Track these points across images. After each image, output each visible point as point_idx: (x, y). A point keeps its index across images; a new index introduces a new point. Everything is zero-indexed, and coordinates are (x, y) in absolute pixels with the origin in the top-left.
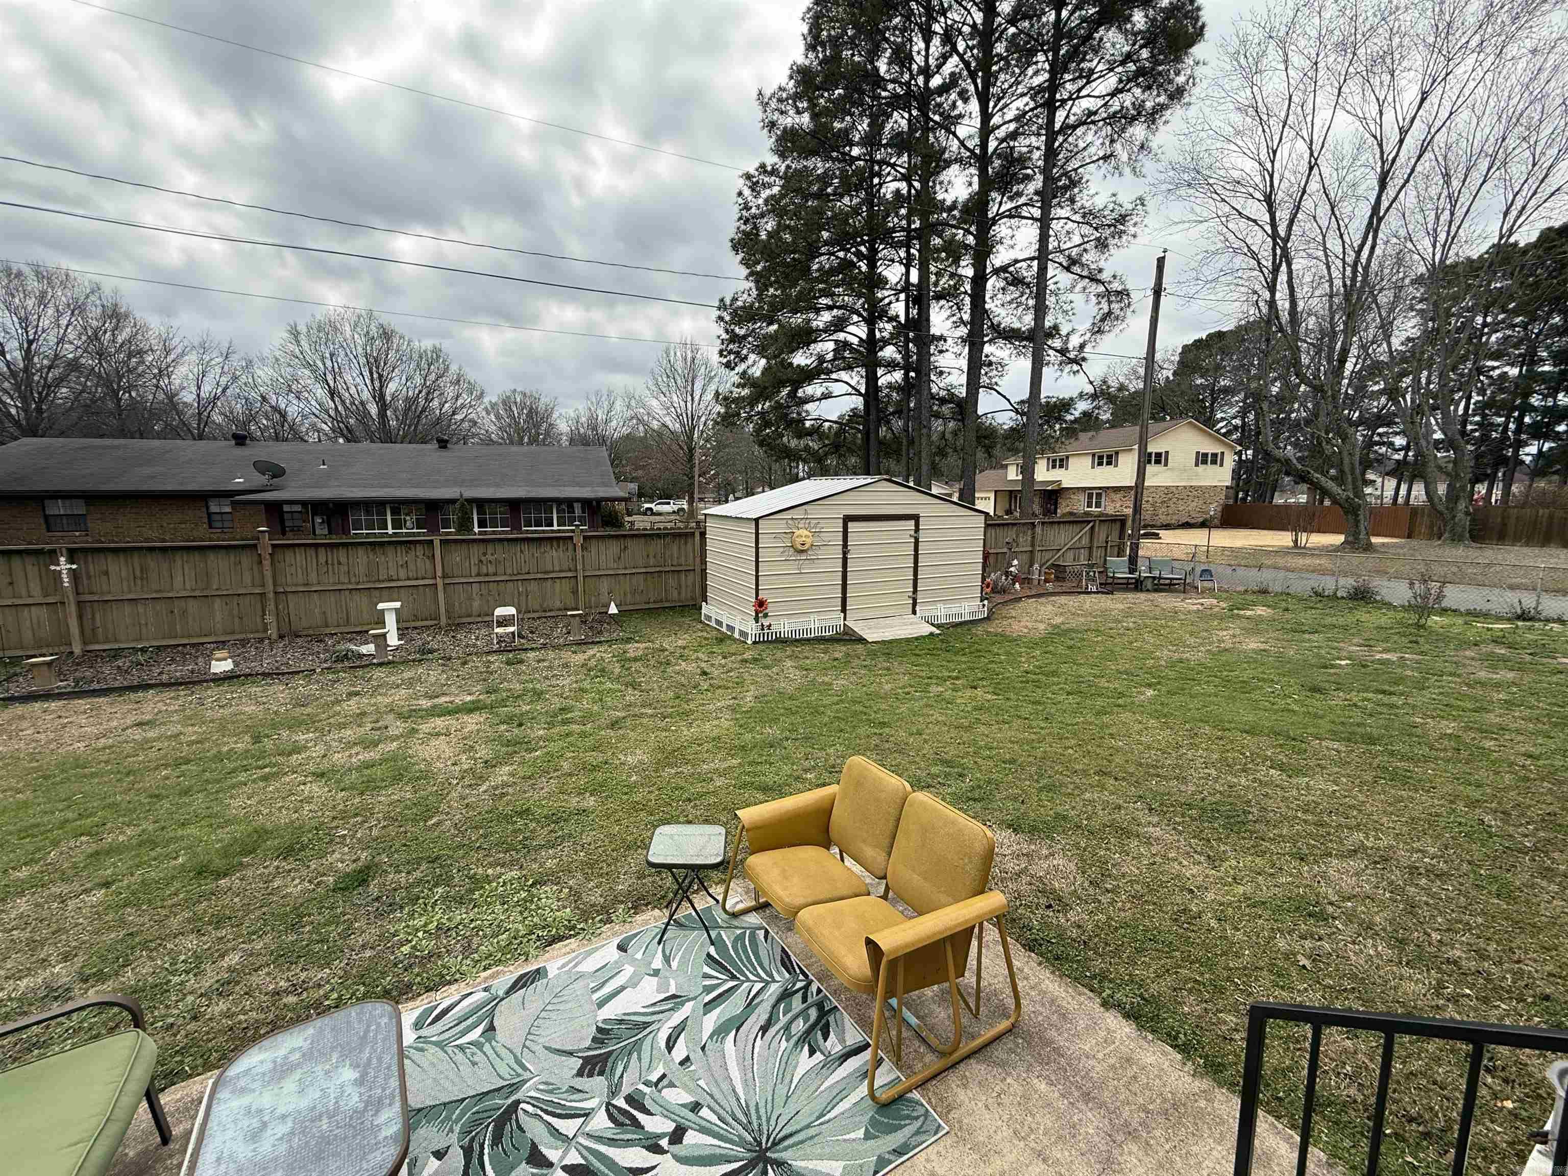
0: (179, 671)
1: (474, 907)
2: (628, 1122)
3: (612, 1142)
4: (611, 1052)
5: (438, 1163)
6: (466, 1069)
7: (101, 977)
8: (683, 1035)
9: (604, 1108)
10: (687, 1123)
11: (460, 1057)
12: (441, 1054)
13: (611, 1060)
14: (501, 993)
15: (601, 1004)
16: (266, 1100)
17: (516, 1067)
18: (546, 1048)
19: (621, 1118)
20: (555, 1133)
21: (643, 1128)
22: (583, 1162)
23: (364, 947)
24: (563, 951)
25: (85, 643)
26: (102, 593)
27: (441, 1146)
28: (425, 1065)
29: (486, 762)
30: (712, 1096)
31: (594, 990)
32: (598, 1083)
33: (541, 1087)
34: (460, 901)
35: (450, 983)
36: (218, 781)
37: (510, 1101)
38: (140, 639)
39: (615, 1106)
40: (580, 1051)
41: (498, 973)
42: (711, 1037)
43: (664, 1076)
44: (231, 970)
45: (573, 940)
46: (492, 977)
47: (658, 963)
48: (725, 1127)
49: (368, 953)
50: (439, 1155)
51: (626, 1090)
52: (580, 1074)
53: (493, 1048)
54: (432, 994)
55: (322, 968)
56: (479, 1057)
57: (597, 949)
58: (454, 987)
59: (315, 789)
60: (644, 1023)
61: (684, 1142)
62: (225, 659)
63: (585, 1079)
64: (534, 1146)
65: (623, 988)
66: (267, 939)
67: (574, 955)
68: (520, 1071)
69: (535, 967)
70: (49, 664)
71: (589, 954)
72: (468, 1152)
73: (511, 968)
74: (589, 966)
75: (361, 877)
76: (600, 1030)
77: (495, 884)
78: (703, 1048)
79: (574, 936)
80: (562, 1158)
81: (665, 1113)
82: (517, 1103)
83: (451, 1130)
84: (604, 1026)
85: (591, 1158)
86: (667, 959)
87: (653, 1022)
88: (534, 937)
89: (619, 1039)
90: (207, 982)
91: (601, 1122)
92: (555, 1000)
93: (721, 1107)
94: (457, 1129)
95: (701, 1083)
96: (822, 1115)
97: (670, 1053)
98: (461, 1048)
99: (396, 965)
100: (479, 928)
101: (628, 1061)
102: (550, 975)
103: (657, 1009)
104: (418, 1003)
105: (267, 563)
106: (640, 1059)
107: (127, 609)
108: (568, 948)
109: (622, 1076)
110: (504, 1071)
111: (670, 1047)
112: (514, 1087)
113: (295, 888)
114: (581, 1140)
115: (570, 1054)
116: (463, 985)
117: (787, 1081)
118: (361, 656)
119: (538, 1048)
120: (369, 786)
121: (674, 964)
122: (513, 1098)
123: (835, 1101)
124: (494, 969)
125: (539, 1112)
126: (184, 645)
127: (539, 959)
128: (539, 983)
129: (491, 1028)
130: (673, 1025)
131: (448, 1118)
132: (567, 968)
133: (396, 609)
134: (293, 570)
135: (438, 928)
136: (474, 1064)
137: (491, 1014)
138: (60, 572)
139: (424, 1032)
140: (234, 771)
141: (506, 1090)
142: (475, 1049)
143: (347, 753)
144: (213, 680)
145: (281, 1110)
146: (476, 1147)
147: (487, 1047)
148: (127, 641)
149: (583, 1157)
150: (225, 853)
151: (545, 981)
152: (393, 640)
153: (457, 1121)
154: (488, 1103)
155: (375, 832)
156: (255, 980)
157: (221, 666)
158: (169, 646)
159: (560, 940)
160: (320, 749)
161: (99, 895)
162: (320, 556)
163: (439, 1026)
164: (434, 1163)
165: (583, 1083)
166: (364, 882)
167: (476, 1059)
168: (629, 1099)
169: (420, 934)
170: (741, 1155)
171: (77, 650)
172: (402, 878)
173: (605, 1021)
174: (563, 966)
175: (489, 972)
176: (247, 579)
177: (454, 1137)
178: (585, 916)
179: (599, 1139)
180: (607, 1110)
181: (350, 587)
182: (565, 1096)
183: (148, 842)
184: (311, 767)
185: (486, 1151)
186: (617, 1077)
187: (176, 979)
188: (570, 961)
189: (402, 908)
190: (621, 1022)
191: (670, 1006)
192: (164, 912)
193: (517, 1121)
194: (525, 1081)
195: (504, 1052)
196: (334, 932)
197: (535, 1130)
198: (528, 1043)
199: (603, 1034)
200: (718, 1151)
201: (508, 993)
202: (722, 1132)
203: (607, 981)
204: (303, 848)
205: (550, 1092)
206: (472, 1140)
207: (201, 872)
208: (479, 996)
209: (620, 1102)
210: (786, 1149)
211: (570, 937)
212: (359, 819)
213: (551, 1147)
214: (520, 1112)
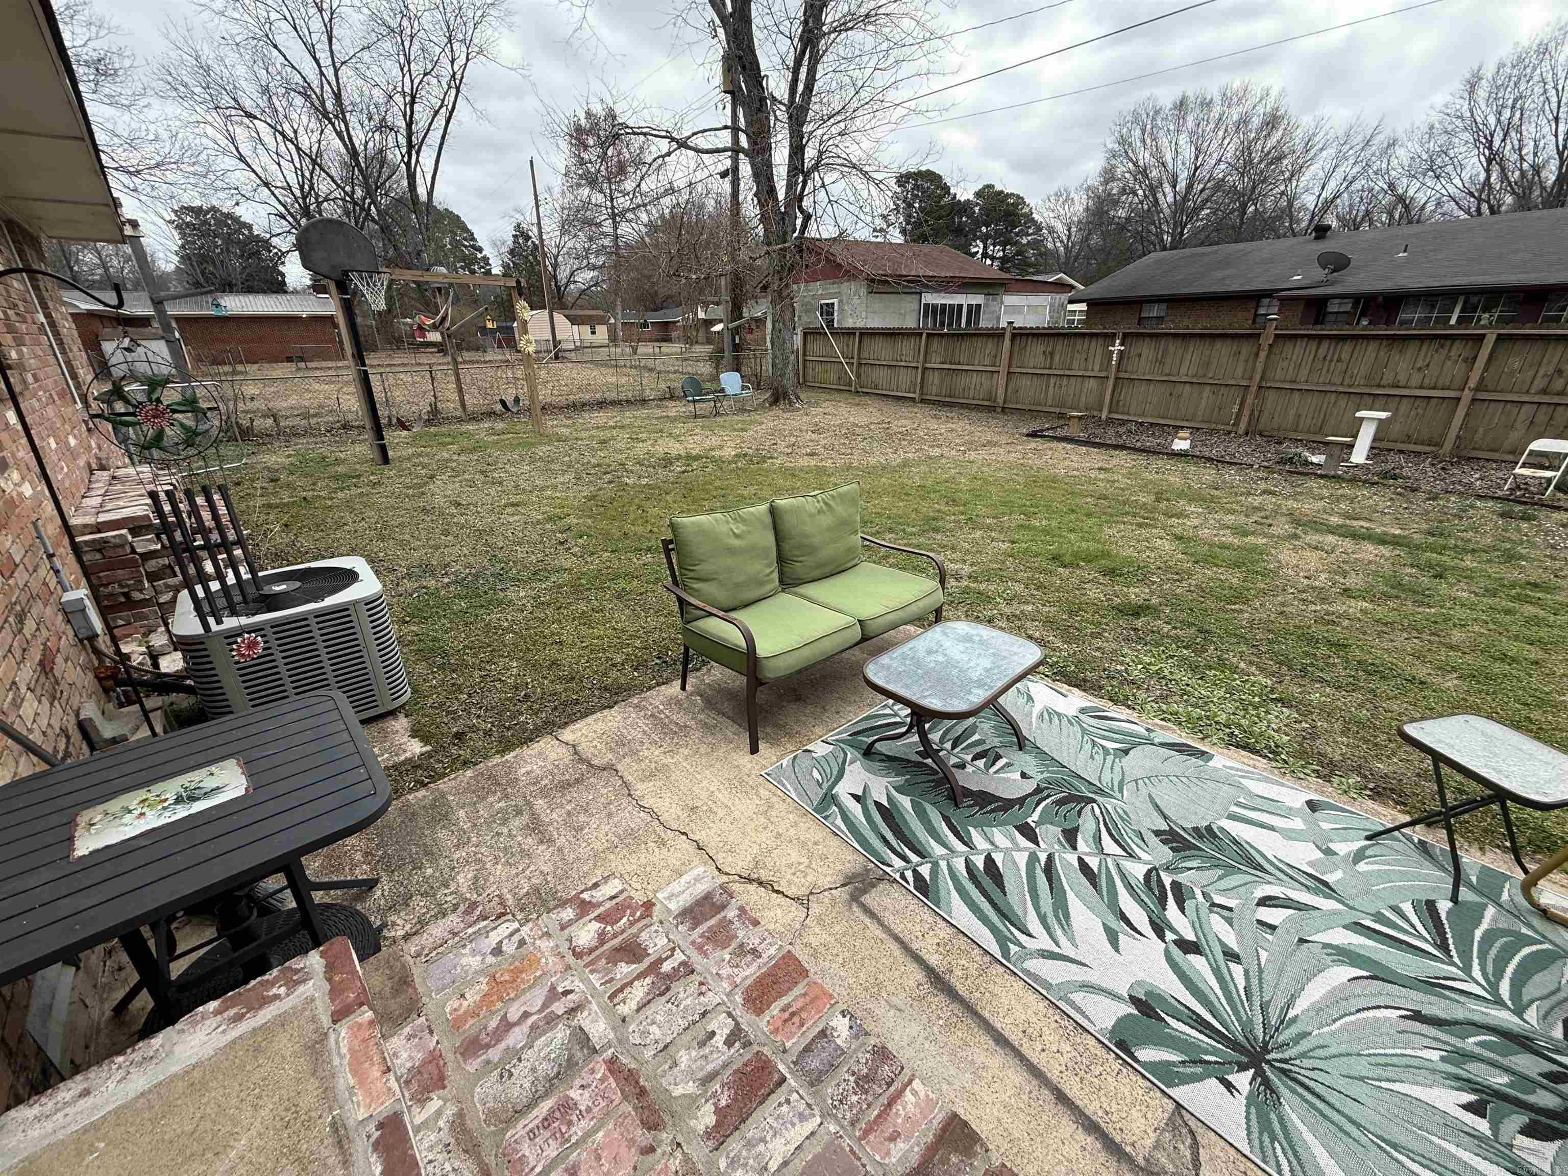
0: (1149, 442)
1: (1201, 678)
2: (1157, 893)
3: (1130, 887)
4: (1200, 849)
5: (1019, 777)
6: (1083, 756)
7: (976, 580)
8: (1291, 911)
9: (1149, 867)
10: (1208, 952)
11: (1089, 745)
12: (1079, 735)
13: (1193, 852)
14: (1156, 741)
15: (1233, 817)
16: (947, 644)
17: (1116, 784)
18: (1150, 796)
19: (1154, 884)
20: (1098, 839)
21: (1165, 909)
22: (1096, 871)
23: (1098, 649)
24: (1246, 760)
25: (1110, 412)
26: (1132, 373)
27: (1030, 773)
28: (1065, 732)
29: (1345, 590)
30: (1261, 971)
31: (1238, 804)
32: (1165, 854)
33: (1120, 811)
34: (1194, 668)
35: (1129, 707)
36: (1112, 516)
37: (1090, 795)
38: (1143, 415)
39: (1158, 876)
40: (1176, 824)
41: (1169, 729)
42: (1326, 946)
43: (1230, 909)
44: (1022, 612)
45: (1265, 761)
46: (1162, 727)
47: (1343, 848)
48: (1244, 998)
49: (1098, 654)
50: (1024, 775)
51: (1182, 878)
52: (1157, 833)
53: (1114, 762)
54: (1111, 704)
55: (1065, 642)
56: (1099, 758)
57: (1283, 785)
58: (1130, 712)
59: (1166, 546)
60: (1260, 865)
61: (1188, 956)
62: (1185, 439)
63: (1157, 840)
64: (1076, 830)
65: (1272, 828)
66: (1052, 609)
67: (1251, 769)
68: (1116, 788)
69: (1203, 749)
70: (1080, 418)
71: (1267, 780)
72: (1038, 790)
73: (1184, 734)
74: (1257, 787)
75: (1137, 611)
76: (1209, 828)
77: (1236, 676)
78: (1302, 941)
79: (1270, 759)
80: (1087, 854)
81: (1197, 925)
82: (1094, 801)
83: (1042, 773)
84: (1216, 830)
85: (1104, 876)
86: (1359, 856)
87: (1271, 874)
88: (1228, 730)
89: (1220, 850)
90: (1007, 610)
91: (1138, 871)
92: (1194, 780)
93: (1261, 988)
94: (1046, 775)
95: (1264, 955)
96: (1395, 1146)
97: (1258, 904)
98: (1094, 744)
99: (1105, 670)
100: (1189, 694)
101: (1208, 868)
102: (1210, 763)
103: (1289, 871)
104: (1096, 700)
105: (1263, 355)
106: (1220, 878)
107: (1143, 387)
108: (1251, 762)
109: (1189, 869)
110: (1107, 777)
111: (1264, 902)
112: (1100, 792)
113: (1093, 593)
114: (1109, 860)
115: (1165, 817)
116: (1136, 715)
117: (1379, 1072)
118: (1307, 463)
119: (1144, 791)
120: (1209, 560)
121: (1362, 867)
122: (1093, 796)
123: (1435, 1166)
124: (1170, 725)
125: (1101, 819)
126: (1169, 426)
127: (1215, 747)
128: (1194, 760)
129: (1126, 752)
130: (1292, 896)
131: (1047, 766)
132: (1232, 772)
133: (1380, 420)
134: (1285, 364)
135: (1157, 673)
136: (1092, 757)
137: (1135, 745)
138: (1113, 352)
139: (1082, 717)
140: (1127, 513)
141: (1094, 788)
142: (1101, 751)
143: (1215, 532)
144: (1167, 454)
145: (948, 652)
146: (1045, 793)
147: (1110, 758)
148: (1135, 415)
149: (1099, 869)
150: (1075, 555)
151: (1202, 763)
152: (1359, 456)
153: (1049, 772)
154: (1076, 782)
155: (1179, 591)
156: (1029, 624)
157: (1181, 445)
158: (1157, 424)
159: (1251, 751)
160: (1197, 522)
161: (1005, 546)
162: (1321, 350)
163: (1093, 722)
164: (1017, 775)
165: (1154, 841)
166: (1137, 615)
167: (1096, 756)
168: (1176, 885)
169: (1140, 667)
170: (1233, 1028)
171: (1104, 417)
172: (1166, 628)
173: (1222, 829)
174: (1231, 768)
175: (1164, 723)
176: (1239, 371)
177: (1040, 777)
178: (1301, 754)
179: (1123, 876)
180: (1149, 871)
181: (1341, 389)
182: (1129, 831)
183: (1046, 531)
184: (1178, 531)
185: (1048, 801)
186: (1184, 865)
187: (998, 600)
188: (1241, 771)
189: (1146, 644)
190: (1236, 842)
191: (1308, 883)
192: (1022, 568)
193: (1082, 808)
194: (1112, 797)
195: (1117, 769)
196: (1091, 629)
197: (1087, 824)
198: (1140, 782)
199: (1209, 833)
200: (1213, 998)
201: (1162, 745)
202: (1235, 995)
203: (1259, 810)
204: (1121, 575)
205: (1123, 819)
206: (1048, 788)
207: (1056, 558)
208: (1140, 730)
209: (1167, 880)
210: (1294, 1092)
211: (1265, 757)
212: (1176, 577)
213: (1086, 842)
214: (1089, 806)
